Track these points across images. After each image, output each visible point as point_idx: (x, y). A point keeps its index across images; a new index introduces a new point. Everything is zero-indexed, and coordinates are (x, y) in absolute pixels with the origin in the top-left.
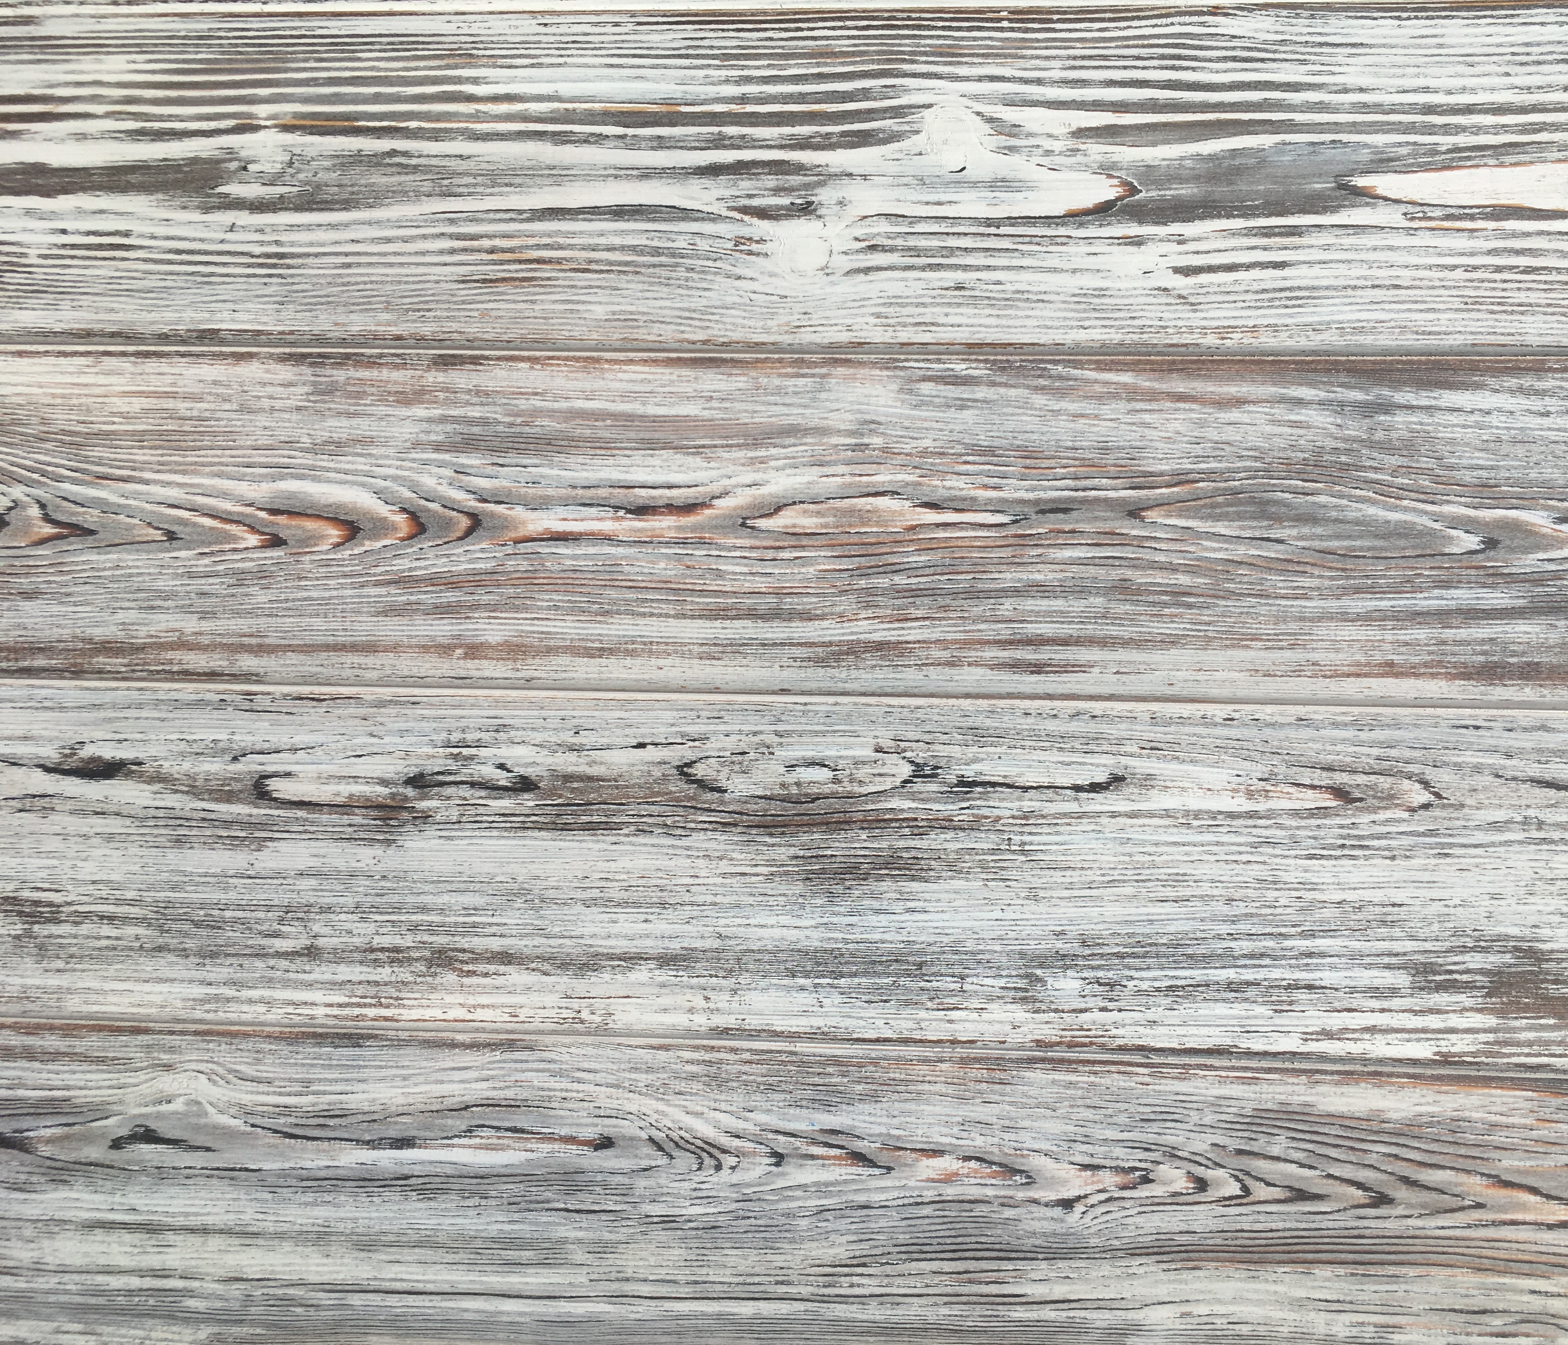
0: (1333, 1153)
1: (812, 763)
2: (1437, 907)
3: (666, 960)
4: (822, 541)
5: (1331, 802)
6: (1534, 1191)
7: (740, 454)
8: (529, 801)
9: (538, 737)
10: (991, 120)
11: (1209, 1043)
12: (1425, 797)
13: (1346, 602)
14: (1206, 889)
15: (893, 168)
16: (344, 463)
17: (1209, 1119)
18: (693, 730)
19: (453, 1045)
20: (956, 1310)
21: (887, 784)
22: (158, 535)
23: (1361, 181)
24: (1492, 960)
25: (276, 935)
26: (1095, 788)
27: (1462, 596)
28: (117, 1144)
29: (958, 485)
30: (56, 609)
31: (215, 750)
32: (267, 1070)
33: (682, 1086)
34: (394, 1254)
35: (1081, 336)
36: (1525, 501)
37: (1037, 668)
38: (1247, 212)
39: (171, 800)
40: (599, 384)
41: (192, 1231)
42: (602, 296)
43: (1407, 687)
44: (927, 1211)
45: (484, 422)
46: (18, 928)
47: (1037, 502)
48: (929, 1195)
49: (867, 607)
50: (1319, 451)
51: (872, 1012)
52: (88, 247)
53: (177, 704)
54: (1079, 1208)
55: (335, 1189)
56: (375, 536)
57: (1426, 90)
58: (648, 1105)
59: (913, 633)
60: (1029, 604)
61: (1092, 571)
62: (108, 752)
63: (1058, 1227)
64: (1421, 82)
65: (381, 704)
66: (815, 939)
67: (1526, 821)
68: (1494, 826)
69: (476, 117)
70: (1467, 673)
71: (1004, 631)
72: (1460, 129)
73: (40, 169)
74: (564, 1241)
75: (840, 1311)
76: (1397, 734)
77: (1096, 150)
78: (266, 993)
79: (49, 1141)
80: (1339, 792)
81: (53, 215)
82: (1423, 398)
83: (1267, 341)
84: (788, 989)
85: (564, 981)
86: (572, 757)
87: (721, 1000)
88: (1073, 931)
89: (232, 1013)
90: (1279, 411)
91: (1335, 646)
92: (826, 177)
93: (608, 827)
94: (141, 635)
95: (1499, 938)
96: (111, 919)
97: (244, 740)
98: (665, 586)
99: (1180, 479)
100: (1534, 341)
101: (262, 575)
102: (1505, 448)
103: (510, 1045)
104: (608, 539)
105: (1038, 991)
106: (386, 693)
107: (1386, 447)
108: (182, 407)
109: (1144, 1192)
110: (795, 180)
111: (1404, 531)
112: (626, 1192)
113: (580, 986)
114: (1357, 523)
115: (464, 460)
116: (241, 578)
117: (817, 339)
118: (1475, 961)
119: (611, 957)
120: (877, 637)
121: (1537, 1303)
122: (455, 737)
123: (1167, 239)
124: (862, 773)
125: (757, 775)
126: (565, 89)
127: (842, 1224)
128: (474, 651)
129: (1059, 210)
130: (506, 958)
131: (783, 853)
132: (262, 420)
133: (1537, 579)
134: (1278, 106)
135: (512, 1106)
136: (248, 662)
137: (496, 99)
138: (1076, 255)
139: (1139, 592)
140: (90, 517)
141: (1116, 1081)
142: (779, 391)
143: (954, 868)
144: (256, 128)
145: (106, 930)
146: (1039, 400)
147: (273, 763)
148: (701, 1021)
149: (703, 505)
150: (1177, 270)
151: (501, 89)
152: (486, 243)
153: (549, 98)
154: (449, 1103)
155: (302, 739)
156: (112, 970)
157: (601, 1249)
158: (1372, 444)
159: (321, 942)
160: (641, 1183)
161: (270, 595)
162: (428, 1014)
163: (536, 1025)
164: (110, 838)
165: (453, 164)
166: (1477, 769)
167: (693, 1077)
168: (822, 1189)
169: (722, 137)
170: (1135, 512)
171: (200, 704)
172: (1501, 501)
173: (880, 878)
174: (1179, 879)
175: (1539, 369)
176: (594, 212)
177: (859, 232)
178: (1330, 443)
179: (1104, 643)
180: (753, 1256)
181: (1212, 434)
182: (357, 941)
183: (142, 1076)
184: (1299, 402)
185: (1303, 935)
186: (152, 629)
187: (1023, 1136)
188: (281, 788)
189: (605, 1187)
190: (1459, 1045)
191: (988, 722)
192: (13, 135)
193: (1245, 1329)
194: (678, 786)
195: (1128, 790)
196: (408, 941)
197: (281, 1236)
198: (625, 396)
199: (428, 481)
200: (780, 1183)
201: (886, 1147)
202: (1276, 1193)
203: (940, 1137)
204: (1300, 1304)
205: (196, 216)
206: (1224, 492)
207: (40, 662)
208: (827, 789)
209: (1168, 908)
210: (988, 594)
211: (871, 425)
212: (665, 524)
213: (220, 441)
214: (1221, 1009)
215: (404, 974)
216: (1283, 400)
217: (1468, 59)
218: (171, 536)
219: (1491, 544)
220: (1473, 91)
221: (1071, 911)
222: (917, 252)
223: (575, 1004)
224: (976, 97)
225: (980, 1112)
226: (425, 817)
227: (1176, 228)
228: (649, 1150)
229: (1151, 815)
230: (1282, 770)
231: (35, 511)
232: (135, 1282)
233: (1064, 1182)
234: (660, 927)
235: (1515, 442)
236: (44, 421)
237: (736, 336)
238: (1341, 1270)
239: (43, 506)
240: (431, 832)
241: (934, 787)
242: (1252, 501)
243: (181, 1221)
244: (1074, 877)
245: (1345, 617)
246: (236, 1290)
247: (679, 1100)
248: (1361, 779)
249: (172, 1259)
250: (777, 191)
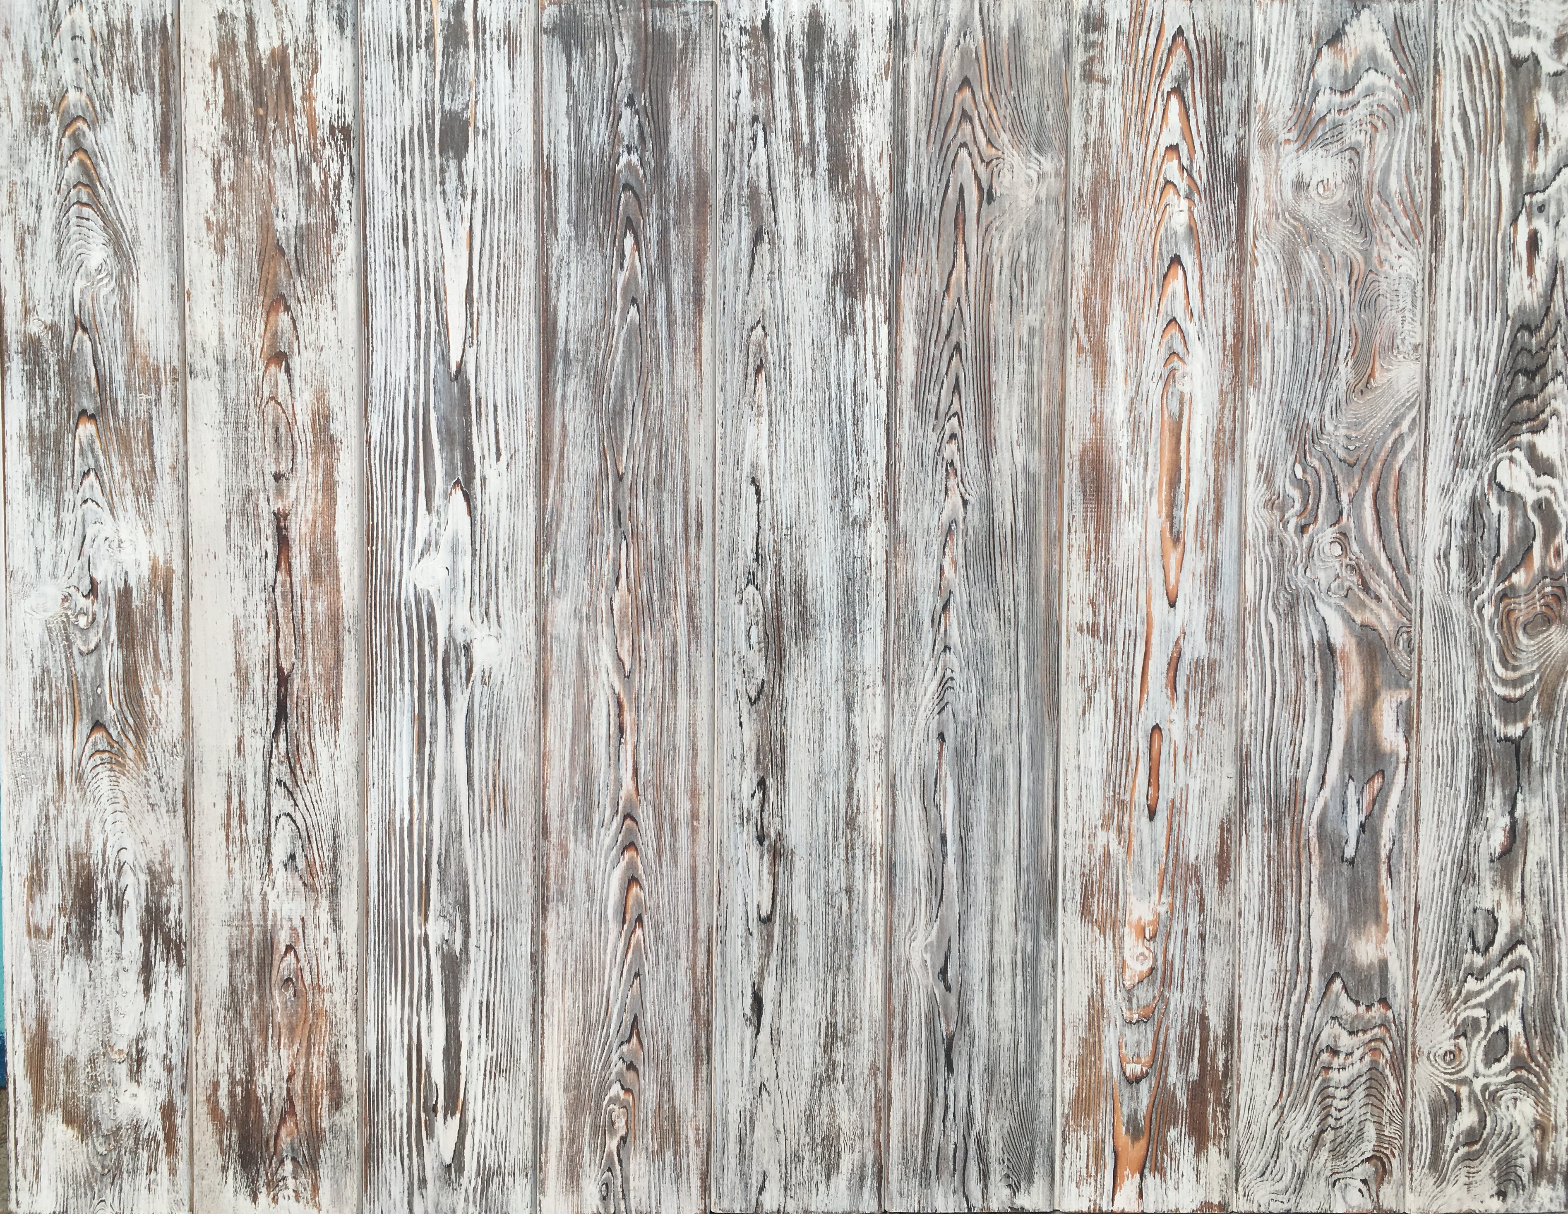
0: (935, 372)
1: (748, 636)
2: (814, 323)
3: (849, 709)
4: (636, 638)
5: (762, 377)
6: (951, 274)
7: (592, 679)
8: (770, 782)
9: (737, 777)
10: (422, 554)
11: (884, 434)
12: (759, 328)
13: (664, 372)
14: (807, 436)
15: (446, 605)
16: (598, 885)
17: (920, 433)
18: (732, 698)
19: (894, 815)
20: (1020, 558)
21: (758, 598)
22: (637, 982)
23: (454, 369)
24: (839, 297)
25: (840, 909)
26: (758, 492)
27: (660, 315)
28: (948, 989)
29: (607, 567)
30: (676, 1035)
31: (746, 945)
32: (908, 911)
33: (912, 698)
34: (1000, 844)
35: (531, 507)
36: (613, 284)
37: (700, 526)
38: (469, 426)
39: (773, 966)
40: (556, 753)
41: (992, 949)
42: (512, 753)
43: (706, 342)
44: (971, 573)
45: (576, 812)
46: (840, 1044)
47: (615, 527)
48: (963, 572)
49: (669, 612)
50: (588, 386)
51: (873, 603)
52: (488, 1024)
53: (723, 965)
54: (967, 497)
55: (968, 875)
56: (636, 868)
57: (408, 337)
58: (922, 715)
59: (682, 589)
60: (667, 530)
61: (650, 498)
62: (748, 1001)
63: (977, 507)
64: (404, 340)
65: (722, 860)
66: (837, 633)
67: (770, 280)
68: (773, 295)
69: (420, 819)
70: (699, 312)
71: (681, 543)
72: (428, 320)
73: (447, 1051)
74: (991, 756)
75: (1022, 615)
76: (728, 342)
77: (438, 501)
78: (870, 913)
79: (948, 1024)
80: (758, 371)
81: (471, 1043)
82: (561, 335)
83: (534, 414)
84: (862, 645)
85: (861, 760)
86: (747, 760)
87: (869, 680)
88: (830, 502)
89: (880, 929)
90: (568, 406)
91: (686, 377)
92: (451, 638)
93: (782, 740)
94: (688, 989)
95: (828, 292)
96: (834, 995)
97: (741, 930)
98: (660, 717)
99: (603, 455)
100: (533, 282)
101: (657, 927)
102: (586, 294)
103: (893, 786)
104: (636, 747)
105: (860, 519)
106: (716, 857)
107: (586, 353)
108: (570, 970)
109: (958, 465)
110: (452, 654)
111: (628, 343)
112: (966, 726)
113: (863, 752)
114: (624, 366)
115: (596, 822)
116: (658, 938)
117: (533, 642)
118: (839, 304)
119: (848, 737)
120: (685, 608)
121: (1006, 271)
122: (738, 820)
123: (482, 465)
124: (752, 610)
125: (755, 664)
126: (406, 773)
127: (979, 615)
128: (695, 816)
129: (468, 519)
130: (850, 791)
131: (794, 650)
132: (576, 928)
133: (651, 278)
134: (416, 410)
135: (924, 784)
136: (702, 933)
137: (411, 810)
138: (490, 511)
139: (660, 475)
140: (628, 1018)
141: (903, 479)
142: (559, 660)
143: (800, 563)
144: (426, 935)
145: (839, 998)
146: (563, 527)
147: (753, 915)
148: (880, 690)
149: (618, 698)
150: (498, 459)
151: (406, 807)
152: (485, 814)
153: (411, 782)
154: (923, 817)
155: (740, 900)
156: (860, 994)
157: (994, 738)
158: (584, 361)
159: (844, 886)
160: (961, 718)
161: (667, 922)
162: (879, 830)
163: (884, 774)
164: (792, 998)
165: (445, 831)
166: (745, 303)
167: (907, 692)
168: (962, 625)
169: (431, 692)
170: (620, 478)
171: (723, 954)
172: (613, 296)
173: (806, 600)
174: (803, 449)
175: (546, 279)
176: (469, 758)
177: (479, 621)
178: (584, 380)
179: (686, 492)
180: (996, 660)
181: (580, 439)
182: (843, 867)
183: (913, 976)
184: (564, 396)
185: (829, 389)
186: (686, 983)
187: (932, 525)
188: (765, 911)
189: (963, 736)
190: (881, 312)
191: (726, 546)
192: (428, 1066)
193: (1024, 414)
194: (761, 705)
195: (759, 476)
196: (842, 841)
197: (993, 903)
198: (563, 740)
199: (607, 841)
200: (959, 647)
201: (940, 594)
202: (956, 400)
203: (934, 567)
204: (1010, 386)
205: (472, 966)
206: (609, 432)
207: (703, 1043)
208: (761, 628)
209: (817, 454)
210: (662, 551)
211: (576, 612)
212: (628, 718)
213: (588, 950)
214: (867, 429)
215: (859, 843)
216: (563, 404)
217: (393, 317)
218: (637, 975)
219: (634, 301)
220: (408, 314)
221: (820, 505)
222: (489, 591)
223: (872, 754)
224: (411, 562)
225: (920, 547)
226: (779, 834)
227: (477, 460)
228: (944, 713)
229: (771, 464)
230: (747, 399)
231: (625, 1048)
232: (1019, 978)
233: (954, 505)
234: (832, 713)
235: (583, 290)
236: (578, 1044)
237: (532, 684)
238: (993, 367)
239: (622, 1043)
240: (786, 831)
241: (759, 574)
242: (614, 419)
243: (987, 954)
244: (803, 502)
245: (672, 372)
246: (1021, 926)
247: (919, 700)
248: (751, 360)
249: (1007, 959)
250: (458, 663)
